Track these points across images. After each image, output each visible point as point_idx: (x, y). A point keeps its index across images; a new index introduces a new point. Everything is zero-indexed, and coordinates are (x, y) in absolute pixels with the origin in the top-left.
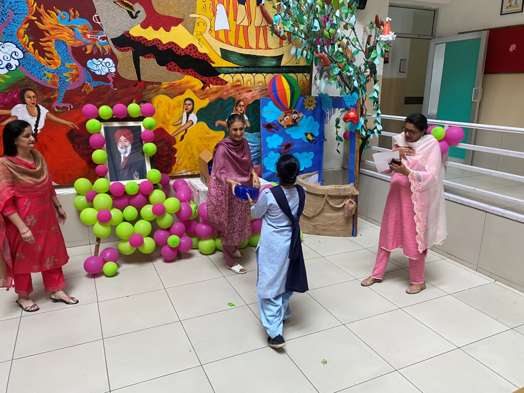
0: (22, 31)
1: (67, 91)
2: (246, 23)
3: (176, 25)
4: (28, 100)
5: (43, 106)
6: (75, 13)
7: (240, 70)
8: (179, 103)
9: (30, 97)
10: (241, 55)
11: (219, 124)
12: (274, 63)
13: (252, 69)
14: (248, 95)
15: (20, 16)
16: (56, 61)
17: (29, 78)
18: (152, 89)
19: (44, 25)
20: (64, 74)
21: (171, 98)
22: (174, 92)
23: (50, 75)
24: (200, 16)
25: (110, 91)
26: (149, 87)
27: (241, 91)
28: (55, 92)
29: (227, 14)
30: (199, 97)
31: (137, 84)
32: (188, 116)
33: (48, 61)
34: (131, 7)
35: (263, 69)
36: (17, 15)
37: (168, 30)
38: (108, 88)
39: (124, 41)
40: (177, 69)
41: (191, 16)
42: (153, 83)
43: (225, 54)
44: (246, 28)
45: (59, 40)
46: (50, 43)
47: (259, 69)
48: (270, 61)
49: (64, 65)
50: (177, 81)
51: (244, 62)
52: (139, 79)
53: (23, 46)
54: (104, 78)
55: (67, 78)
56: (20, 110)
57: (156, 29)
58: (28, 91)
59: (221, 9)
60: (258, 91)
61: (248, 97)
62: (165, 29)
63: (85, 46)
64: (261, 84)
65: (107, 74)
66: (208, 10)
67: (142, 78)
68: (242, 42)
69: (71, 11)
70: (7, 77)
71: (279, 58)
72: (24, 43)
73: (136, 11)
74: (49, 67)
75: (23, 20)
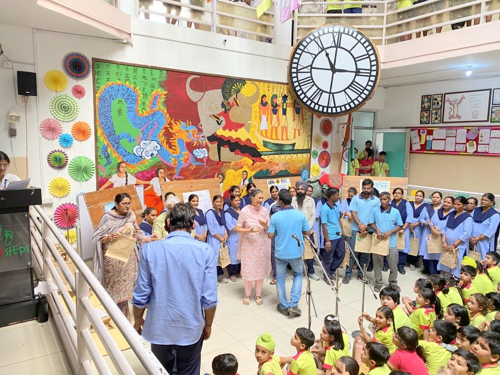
0: (161, 134)
1: (181, 168)
2: (276, 125)
3: (240, 128)
4: (160, 175)
5: (168, 178)
6: (189, 122)
7: (273, 153)
8: (239, 174)
9: (161, 173)
10: (274, 144)
12: (291, 148)
13: (279, 152)
14: (276, 168)
15: (161, 125)
16: (177, 151)
18: (226, 166)
19: (172, 130)
20: (181, 159)
21: (236, 171)
22: (237, 167)
23: (173, 159)
24: (253, 122)
25: (204, 168)
26: (224, 165)
27: (272, 166)
29: (267, 120)
31: (218, 163)
32: (244, 181)
33: (173, 151)
34: (218, 118)
37: (236, 131)
38: (203, 166)
39: (213, 138)
40: (239, 154)
41: (249, 122)
42: (227, 162)
43: (265, 144)
44: (276, 128)
45: (180, 139)
46: (175, 141)
47: (283, 152)
48: (289, 147)
49: (181, 153)
50: (240, 161)
51: (275, 148)
52: (220, 161)
53: (161, 143)
54: (201, 160)
55: (182, 161)
56: (155, 181)
57: (230, 130)
58: (161, 169)
59: (264, 117)
60: (281, 165)
63: (193, 142)
64: (283, 161)
65: (203, 158)
68: (274, 136)
69: (187, 122)
70: (151, 161)
71: (294, 145)
72: (162, 141)
73: (221, 120)
74: (173, 155)
75: (163, 127)
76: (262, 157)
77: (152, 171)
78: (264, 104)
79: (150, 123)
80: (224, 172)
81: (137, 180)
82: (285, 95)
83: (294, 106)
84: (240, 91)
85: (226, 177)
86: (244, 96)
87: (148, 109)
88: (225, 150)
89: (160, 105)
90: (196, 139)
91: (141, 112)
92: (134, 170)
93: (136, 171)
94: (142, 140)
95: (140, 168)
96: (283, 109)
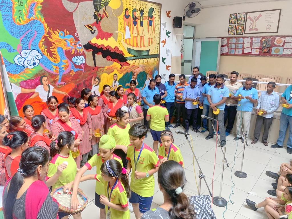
0: (41, 43)
1: (63, 75)
2: (136, 35)
3: (110, 37)
4: (44, 82)
5: (51, 85)
6: (67, 32)
7: (135, 58)
8: (111, 77)
10: (135, 50)
11: (127, 85)
12: (146, 54)
13: (139, 57)
15: (40, 34)
16: (58, 59)
17: (45, 70)
18: (100, 71)
19: (52, 39)
20: (62, 66)
21: (108, 74)
22: (109, 71)
23: (55, 67)
24: (120, 32)
25: (83, 73)
26: (99, 69)
27: (135, 69)
28: (57, 76)
29: (130, 30)
30: (119, 73)
31: (94, 68)
32: (115, 83)
33: (54, 59)
34: (92, 28)
35: (143, 57)
36: (39, 34)
37: (107, 39)
38: (82, 71)
39: (89, 46)
40: (110, 60)
41: (116, 32)
42: (101, 67)
43: (129, 51)
44: (137, 37)
45: (60, 47)
46: (55, 49)
47: (141, 57)
48: (145, 52)
49: (62, 61)
50: (111, 66)
51: (136, 54)
52: (95, 66)
53: (42, 51)
54: (79, 67)
55: (63, 68)
56: (40, 88)
57: (102, 39)
58: (44, 77)
59: (127, 28)
60: (141, 68)
61: (138, 71)
62: (106, 39)
63: (71, 50)
64: (142, 64)
65: (81, 64)
66: (123, 29)
67: (96, 65)
68: (135, 45)
69: (65, 31)
70: (34, 70)
71: (148, 51)
72: (42, 50)
73: (94, 30)
74: (54, 63)
75: (42, 37)
76: (128, 61)
77: (36, 79)
78: (127, 17)
79: (28, 32)
80: (100, 76)
81: (21, 89)
82: (142, 9)
83: (148, 20)
84: (108, 4)
85: (101, 80)
86: (111, 8)
87: (25, 18)
88: (99, 57)
89: (37, 13)
90: (73, 47)
91: (18, 20)
92: (18, 80)
93: (20, 81)
94: (22, 50)
95: (24, 77)
96: (141, 21)
